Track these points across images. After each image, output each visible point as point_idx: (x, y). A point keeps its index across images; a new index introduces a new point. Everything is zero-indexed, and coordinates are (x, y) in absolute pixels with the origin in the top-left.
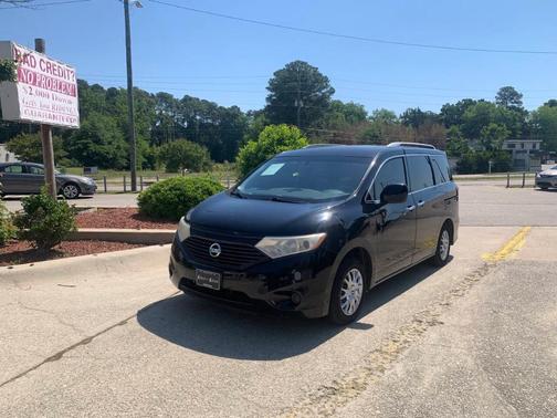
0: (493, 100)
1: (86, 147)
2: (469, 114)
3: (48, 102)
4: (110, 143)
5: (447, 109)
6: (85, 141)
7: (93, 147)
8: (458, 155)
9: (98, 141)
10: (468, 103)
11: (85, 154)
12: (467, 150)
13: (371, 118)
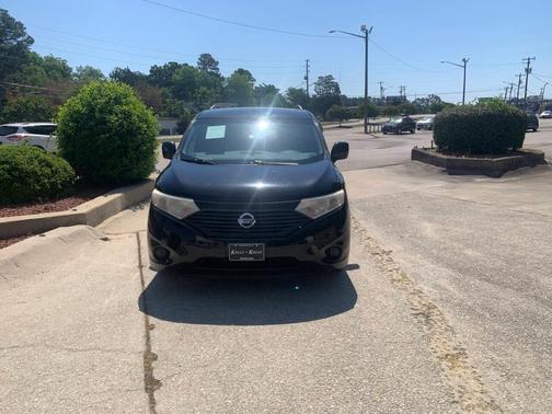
0: (195, 65)
2: (177, 77)
5: (155, 71)
8: (176, 116)
10: (174, 66)
12: (182, 112)
13: (75, 75)
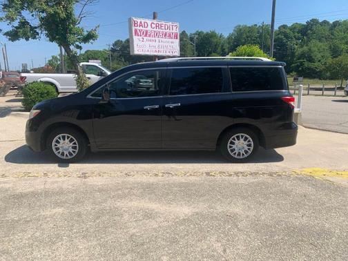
1: (302, 64)
3: (156, 44)
4: (319, 61)
6: (302, 60)
7: (306, 64)
9: (311, 60)
11: (300, 69)
